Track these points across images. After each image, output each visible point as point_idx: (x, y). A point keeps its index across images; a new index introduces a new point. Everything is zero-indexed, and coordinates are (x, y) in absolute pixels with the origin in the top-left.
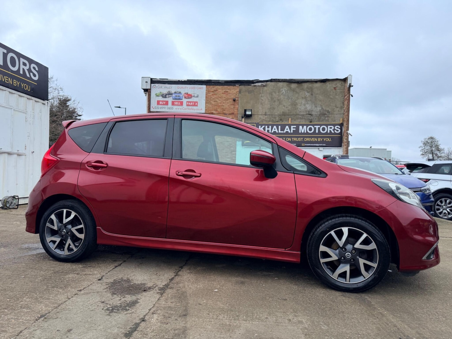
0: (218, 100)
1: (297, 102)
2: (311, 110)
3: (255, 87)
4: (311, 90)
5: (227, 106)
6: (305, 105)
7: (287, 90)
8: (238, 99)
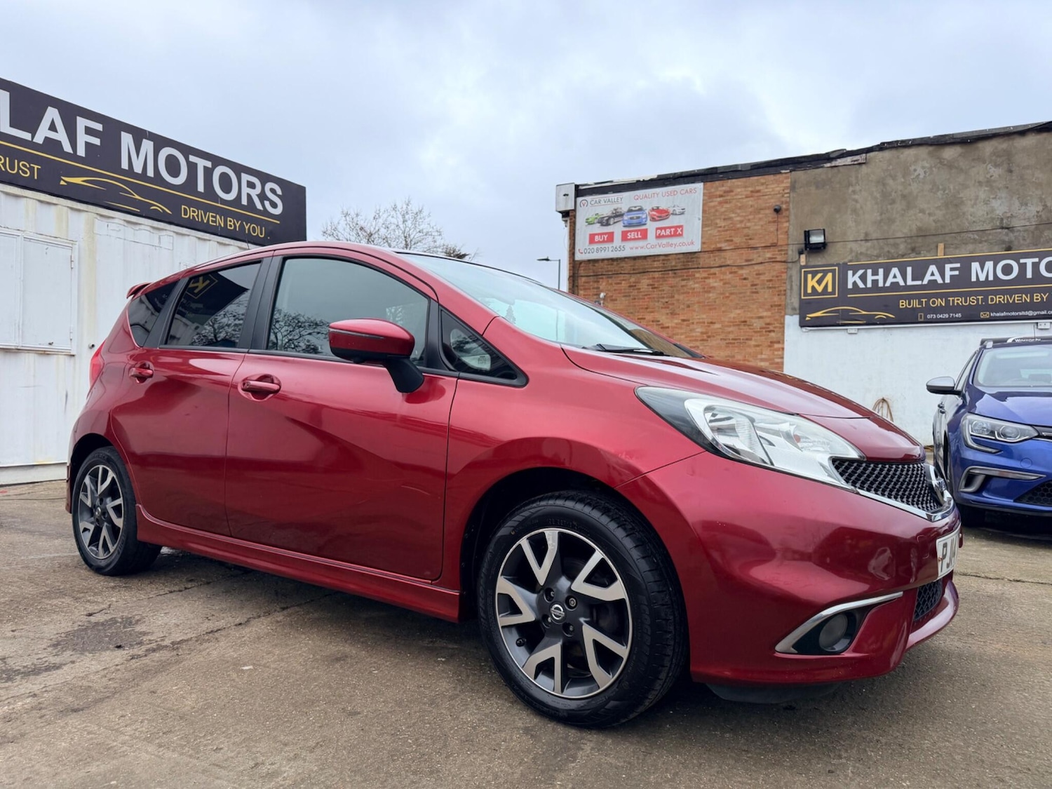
0: (733, 215)
1: (961, 195)
2: (1009, 215)
3: (835, 169)
4: (1007, 161)
5: (759, 227)
6: (986, 202)
7: (931, 168)
8: (789, 206)
